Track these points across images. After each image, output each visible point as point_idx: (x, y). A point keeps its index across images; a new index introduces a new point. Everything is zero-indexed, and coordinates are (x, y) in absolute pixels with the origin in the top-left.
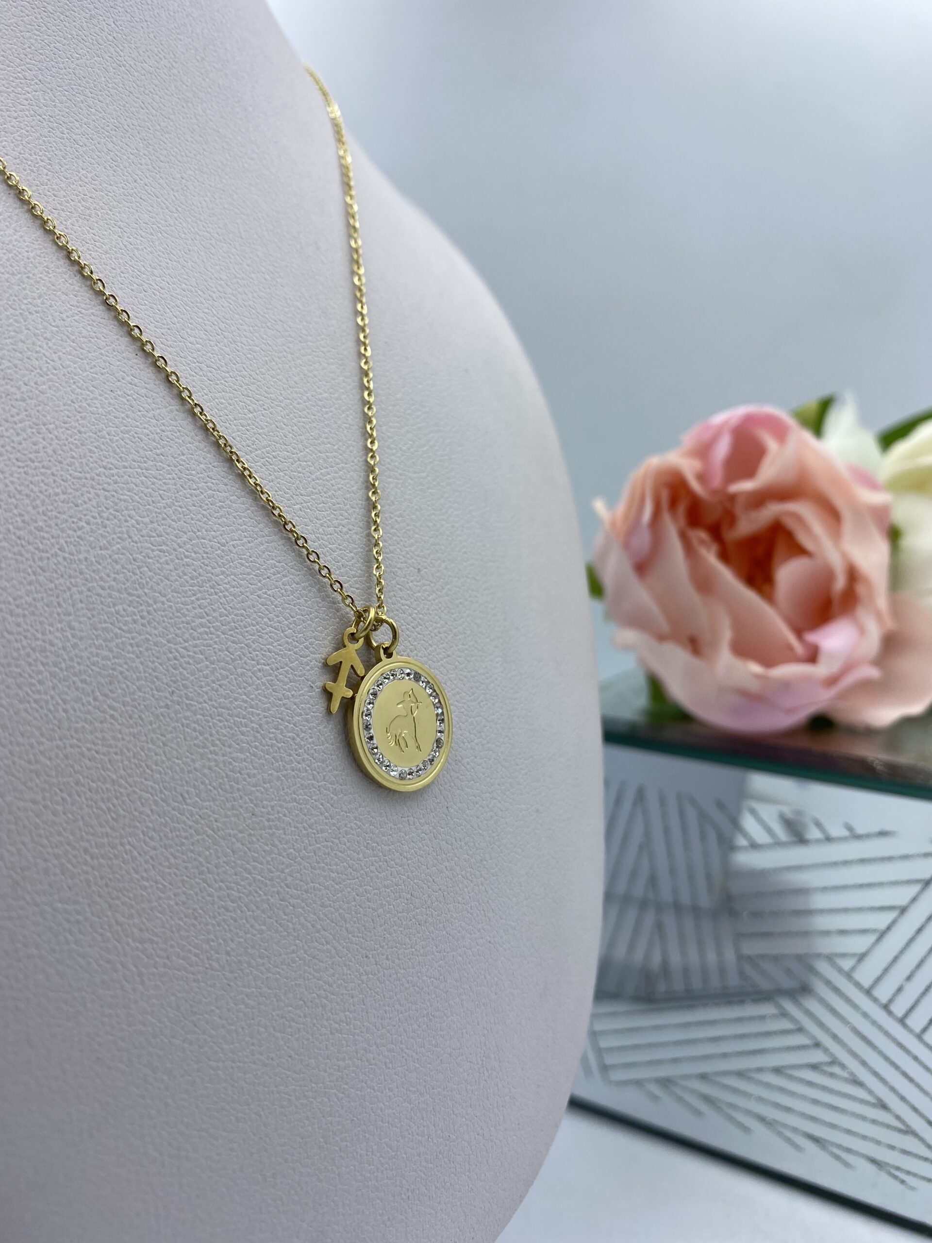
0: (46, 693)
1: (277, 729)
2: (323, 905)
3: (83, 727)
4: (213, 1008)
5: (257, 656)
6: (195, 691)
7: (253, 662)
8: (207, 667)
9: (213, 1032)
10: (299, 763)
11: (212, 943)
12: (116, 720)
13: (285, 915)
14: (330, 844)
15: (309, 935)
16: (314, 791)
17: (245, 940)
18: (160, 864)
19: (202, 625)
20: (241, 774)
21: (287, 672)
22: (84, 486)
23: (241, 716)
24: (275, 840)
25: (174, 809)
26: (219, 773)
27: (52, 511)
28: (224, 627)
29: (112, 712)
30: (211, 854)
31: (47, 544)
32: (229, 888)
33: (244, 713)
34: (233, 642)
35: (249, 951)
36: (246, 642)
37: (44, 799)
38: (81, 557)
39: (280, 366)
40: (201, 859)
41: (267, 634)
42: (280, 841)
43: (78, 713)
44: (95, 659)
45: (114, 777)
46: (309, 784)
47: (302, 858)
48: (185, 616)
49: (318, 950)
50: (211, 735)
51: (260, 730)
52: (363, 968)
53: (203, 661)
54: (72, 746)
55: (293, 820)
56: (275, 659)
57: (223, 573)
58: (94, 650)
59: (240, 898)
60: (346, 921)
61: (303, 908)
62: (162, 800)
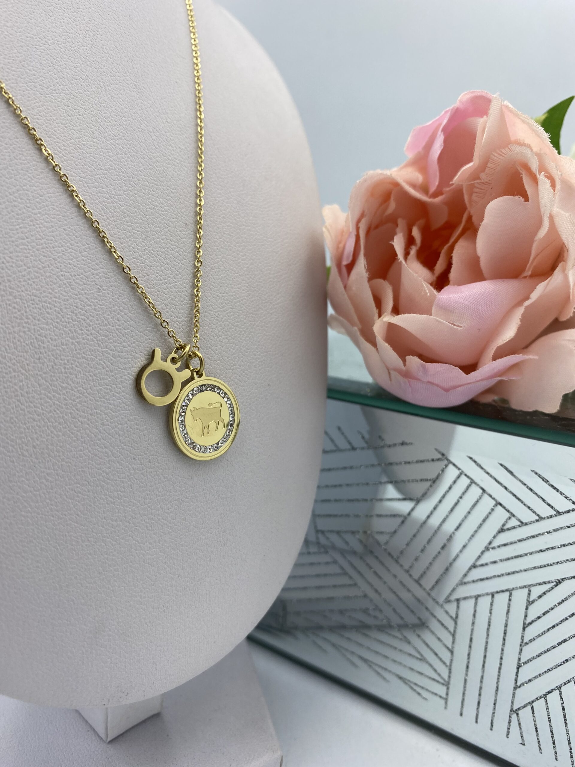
1: (73, 312)
2: (103, 424)
4: (23, 479)
5: (61, 266)
6: (16, 284)
7: (57, 270)
8: (25, 270)
9: (25, 495)
10: (88, 335)
11: (23, 440)
13: (75, 427)
14: (109, 387)
15: (92, 441)
16: (99, 354)
17: (47, 440)
19: (23, 244)
20: (46, 338)
21: (82, 278)
23: (47, 302)
24: (69, 380)
26: (31, 336)
28: (39, 246)
30: (23, 385)
32: (35, 407)
33: (50, 301)
34: (44, 256)
35: (49, 447)
36: (53, 257)
39: (94, 90)
40: (16, 387)
41: (68, 253)
42: (73, 382)
46: (95, 349)
47: (88, 394)
48: (11, 237)
49: (99, 451)
50: (26, 312)
51: (60, 312)
52: (131, 465)
53: (22, 266)
55: (82, 370)
56: (74, 269)
57: (40, 213)
59: (43, 414)
60: (119, 436)
61: (88, 424)
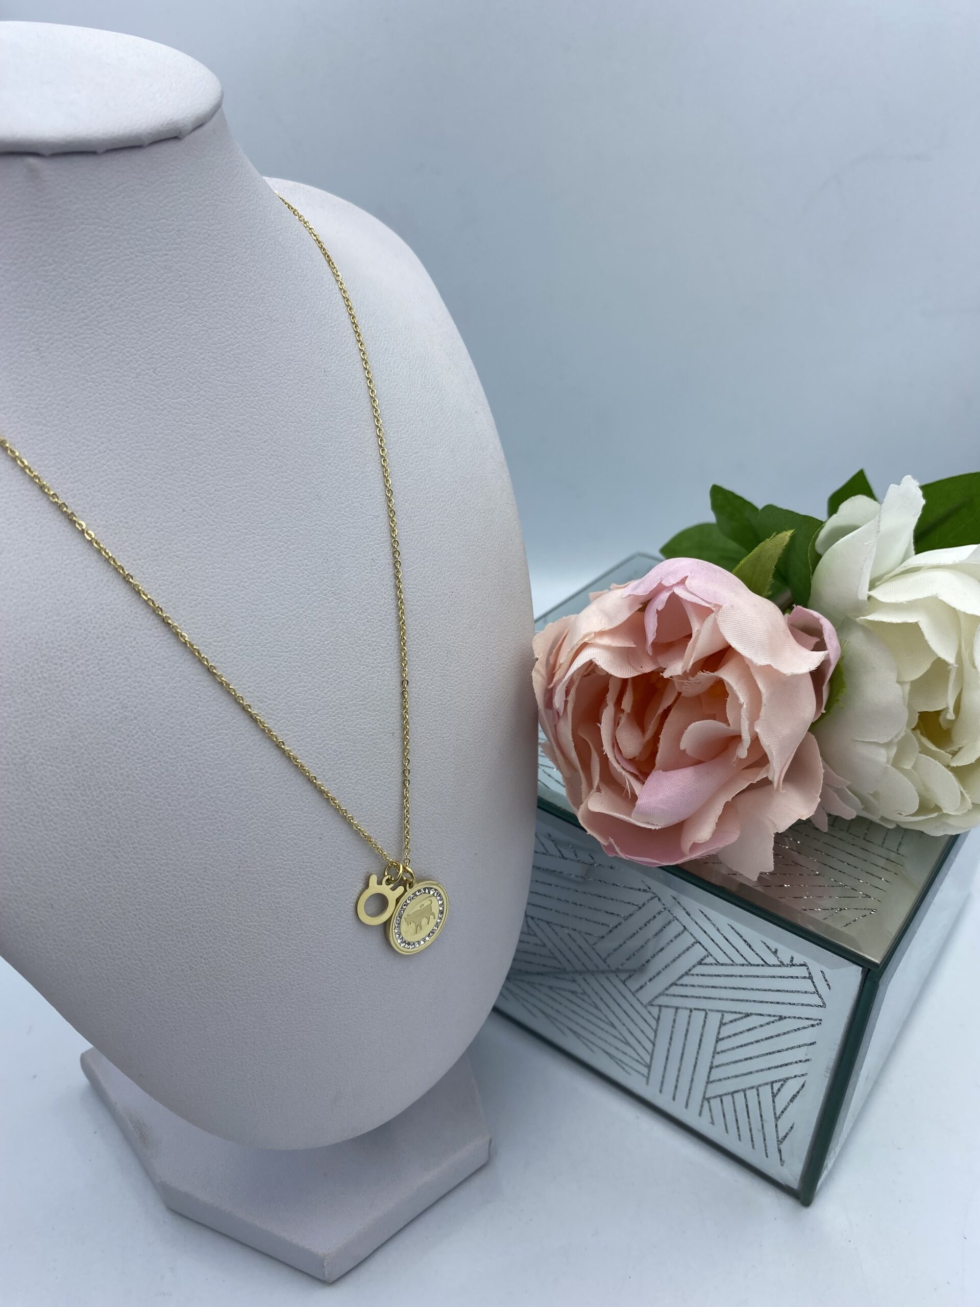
0: (171, 886)
2: (332, 952)
3: (193, 898)
4: (274, 1012)
5: (287, 830)
8: (258, 846)
10: (314, 883)
12: (209, 890)
14: (335, 921)
18: (241, 954)
19: (253, 823)
22: (177, 762)
23: (279, 868)
25: (245, 926)
27: (161, 784)
29: (207, 886)
31: (161, 805)
34: (272, 827)
35: (292, 983)
37: (177, 938)
38: (181, 806)
40: (261, 947)
43: (190, 892)
44: (195, 861)
45: (212, 919)
48: (242, 821)
54: (188, 909)
57: (263, 787)
58: (194, 856)
59: (285, 960)
60: (346, 956)
62: (238, 923)
